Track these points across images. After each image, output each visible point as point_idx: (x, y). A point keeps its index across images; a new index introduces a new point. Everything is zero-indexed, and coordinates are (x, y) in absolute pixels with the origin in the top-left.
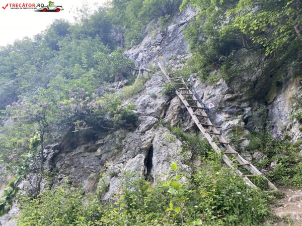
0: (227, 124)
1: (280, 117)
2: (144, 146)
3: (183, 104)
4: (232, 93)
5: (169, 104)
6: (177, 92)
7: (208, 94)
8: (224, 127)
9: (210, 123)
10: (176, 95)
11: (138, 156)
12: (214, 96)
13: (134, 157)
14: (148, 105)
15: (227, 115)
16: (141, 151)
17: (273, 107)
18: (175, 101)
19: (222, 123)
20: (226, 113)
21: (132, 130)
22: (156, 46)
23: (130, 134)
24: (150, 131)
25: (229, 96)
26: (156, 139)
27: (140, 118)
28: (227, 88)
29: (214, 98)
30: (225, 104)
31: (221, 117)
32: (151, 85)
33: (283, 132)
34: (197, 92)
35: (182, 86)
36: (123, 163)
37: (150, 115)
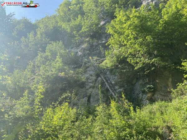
2: (88, 95)
4: (121, 79)
5: (97, 79)
7: (112, 78)
8: (117, 91)
9: (113, 89)
10: (100, 76)
11: (85, 98)
12: (115, 79)
17: (134, 86)
21: (82, 88)
24: (91, 89)
26: (93, 92)
28: (119, 77)
31: (117, 87)
35: (102, 73)
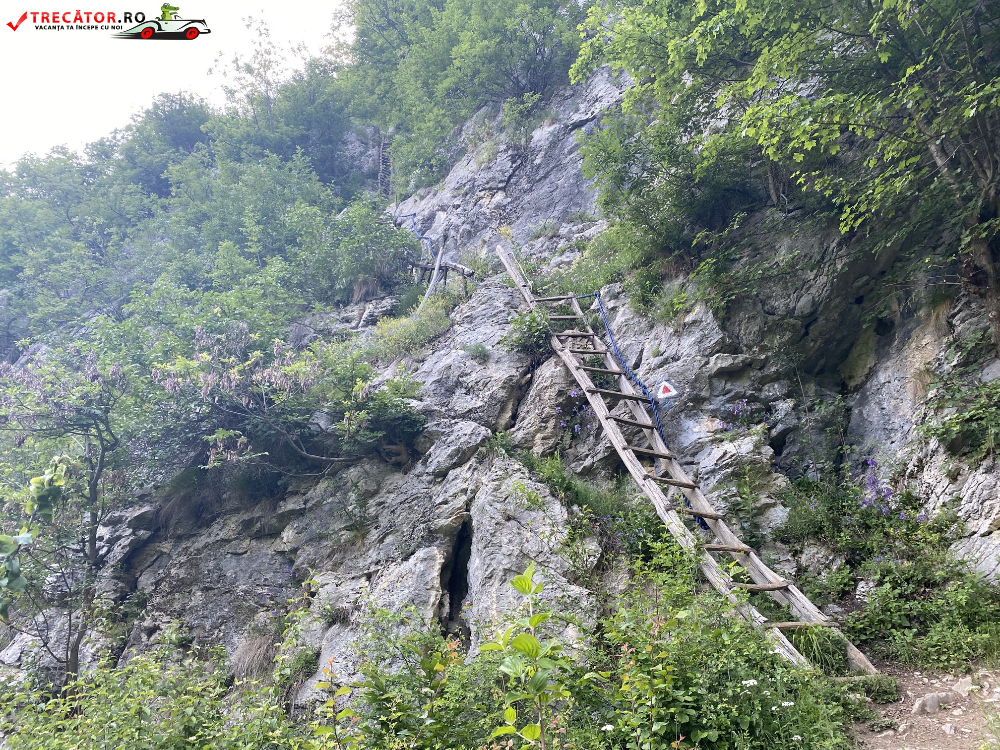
0: (717, 452)
1: (888, 431)
2: (443, 522)
3: (574, 383)
4: (734, 350)
5: (530, 382)
6: (556, 343)
7: (658, 354)
8: (707, 461)
9: (661, 448)
10: (552, 353)
11: (420, 553)
12: (675, 359)
13: (406, 559)
14: (458, 384)
15: (717, 424)
16: (430, 537)
17: (863, 402)
18: (547, 371)
19: (698, 448)
20: (714, 414)
21: (402, 467)
22: (493, 191)
23: (397, 479)
24: (463, 472)
25: (723, 361)
26: (482, 498)
27: (431, 425)
28: (717, 336)
29: (675, 366)
30: (711, 387)
31: (699, 429)
32: (470, 319)
33: (895, 481)
34: (622, 344)
35: (573, 323)
36: (369, 577)
37: (466, 415)
